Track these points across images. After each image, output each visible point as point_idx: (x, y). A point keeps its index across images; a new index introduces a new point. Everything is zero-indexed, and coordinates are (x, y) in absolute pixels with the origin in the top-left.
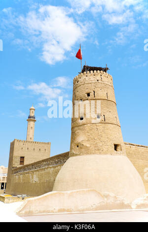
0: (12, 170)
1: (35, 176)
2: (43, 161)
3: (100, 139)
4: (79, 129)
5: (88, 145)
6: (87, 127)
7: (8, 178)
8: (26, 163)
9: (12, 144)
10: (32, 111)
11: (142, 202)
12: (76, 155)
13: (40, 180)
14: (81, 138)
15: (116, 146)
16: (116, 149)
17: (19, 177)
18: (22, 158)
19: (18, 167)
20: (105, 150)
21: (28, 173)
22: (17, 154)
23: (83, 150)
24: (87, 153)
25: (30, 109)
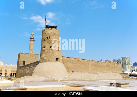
0: (19, 67)
1: (28, 70)
2: (32, 64)
3: (50, 56)
4: (43, 52)
5: (46, 59)
6: (46, 51)
7: (17, 71)
8: (26, 64)
9: (19, 55)
10: (32, 35)
11: (62, 79)
12: (41, 62)
13: (30, 72)
14: (43, 56)
15: (57, 59)
16: (57, 60)
17: (22, 71)
18: (24, 62)
19: (22, 66)
20: (52, 60)
21: (26, 69)
22: (22, 59)
23: (44, 60)
24: (45, 62)
25: (31, 34)
